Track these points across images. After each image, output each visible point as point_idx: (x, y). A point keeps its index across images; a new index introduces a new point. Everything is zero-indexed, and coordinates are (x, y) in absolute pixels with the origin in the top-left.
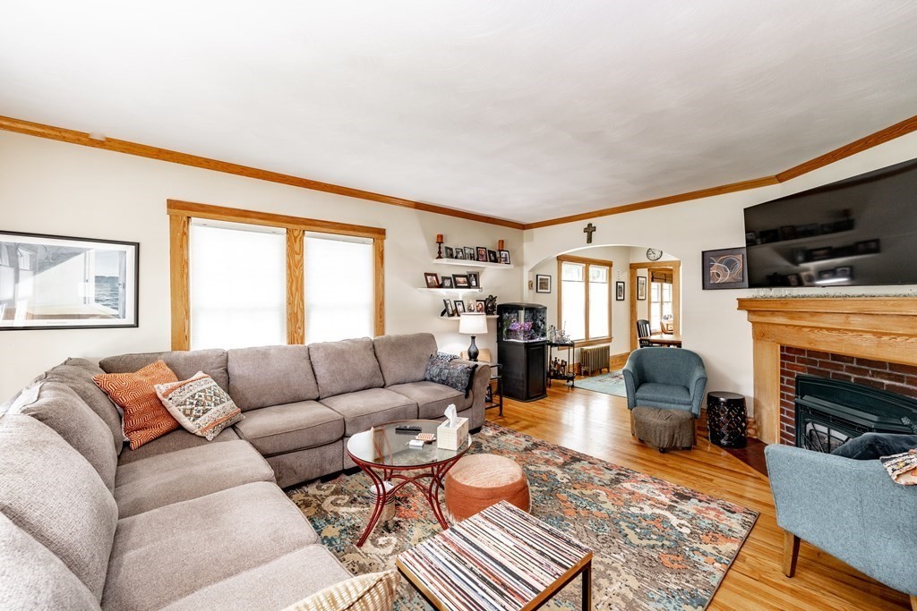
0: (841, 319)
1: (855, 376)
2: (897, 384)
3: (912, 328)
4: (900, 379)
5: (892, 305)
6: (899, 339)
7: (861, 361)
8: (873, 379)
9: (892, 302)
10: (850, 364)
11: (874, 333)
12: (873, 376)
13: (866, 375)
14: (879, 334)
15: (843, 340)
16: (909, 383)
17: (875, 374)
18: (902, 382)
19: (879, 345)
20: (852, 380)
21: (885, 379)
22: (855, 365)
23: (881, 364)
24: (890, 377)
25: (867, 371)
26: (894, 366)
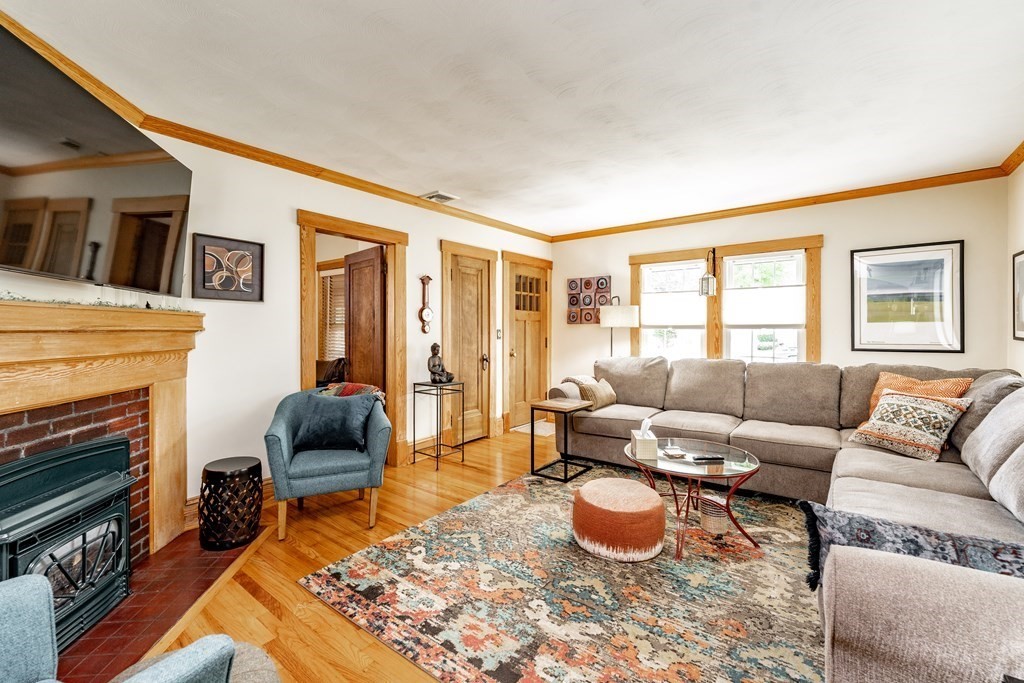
0: (27, 342)
1: (26, 444)
2: (85, 428)
3: (117, 346)
4: (86, 420)
6: (96, 364)
7: (35, 413)
8: (55, 436)
10: (16, 428)
11: (66, 361)
12: (55, 432)
13: (45, 434)
14: (70, 362)
15: (16, 384)
16: (96, 421)
17: (60, 426)
18: (89, 423)
19: (74, 378)
20: (22, 454)
21: (71, 428)
22: (26, 425)
23: (64, 407)
24: (77, 422)
25: (46, 426)
26: (79, 404)
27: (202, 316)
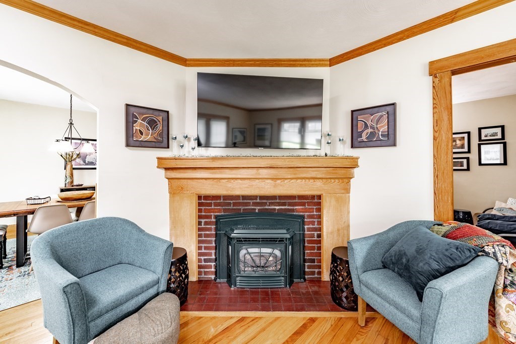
0: (254, 171)
1: (259, 208)
2: (283, 207)
3: (295, 174)
4: (284, 204)
5: (288, 162)
6: (286, 181)
7: (262, 197)
8: (269, 207)
9: (288, 160)
10: (255, 201)
11: (272, 179)
12: (269, 206)
13: (265, 206)
14: (274, 179)
15: (253, 185)
16: (289, 205)
17: (271, 204)
18: (285, 205)
19: (275, 186)
20: (257, 211)
21: (277, 206)
22: (258, 201)
23: (274, 197)
24: (279, 204)
25: (266, 203)
26: (281, 197)
27: (357, 158)
